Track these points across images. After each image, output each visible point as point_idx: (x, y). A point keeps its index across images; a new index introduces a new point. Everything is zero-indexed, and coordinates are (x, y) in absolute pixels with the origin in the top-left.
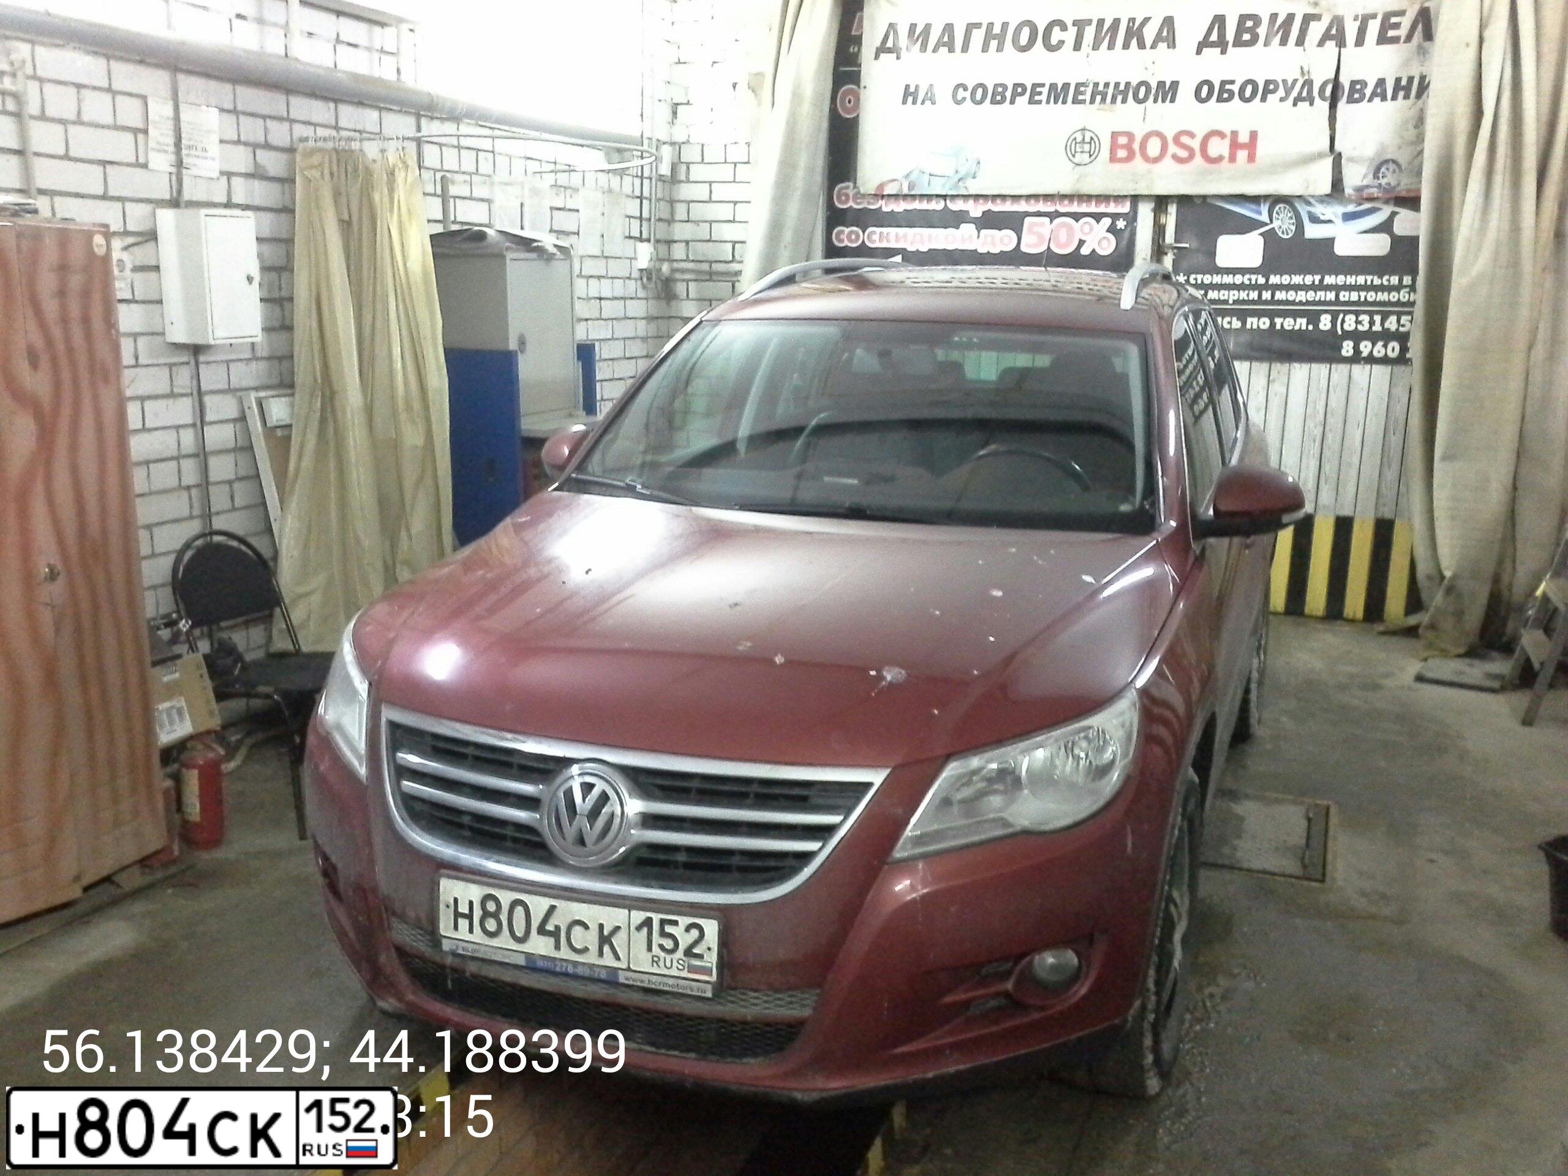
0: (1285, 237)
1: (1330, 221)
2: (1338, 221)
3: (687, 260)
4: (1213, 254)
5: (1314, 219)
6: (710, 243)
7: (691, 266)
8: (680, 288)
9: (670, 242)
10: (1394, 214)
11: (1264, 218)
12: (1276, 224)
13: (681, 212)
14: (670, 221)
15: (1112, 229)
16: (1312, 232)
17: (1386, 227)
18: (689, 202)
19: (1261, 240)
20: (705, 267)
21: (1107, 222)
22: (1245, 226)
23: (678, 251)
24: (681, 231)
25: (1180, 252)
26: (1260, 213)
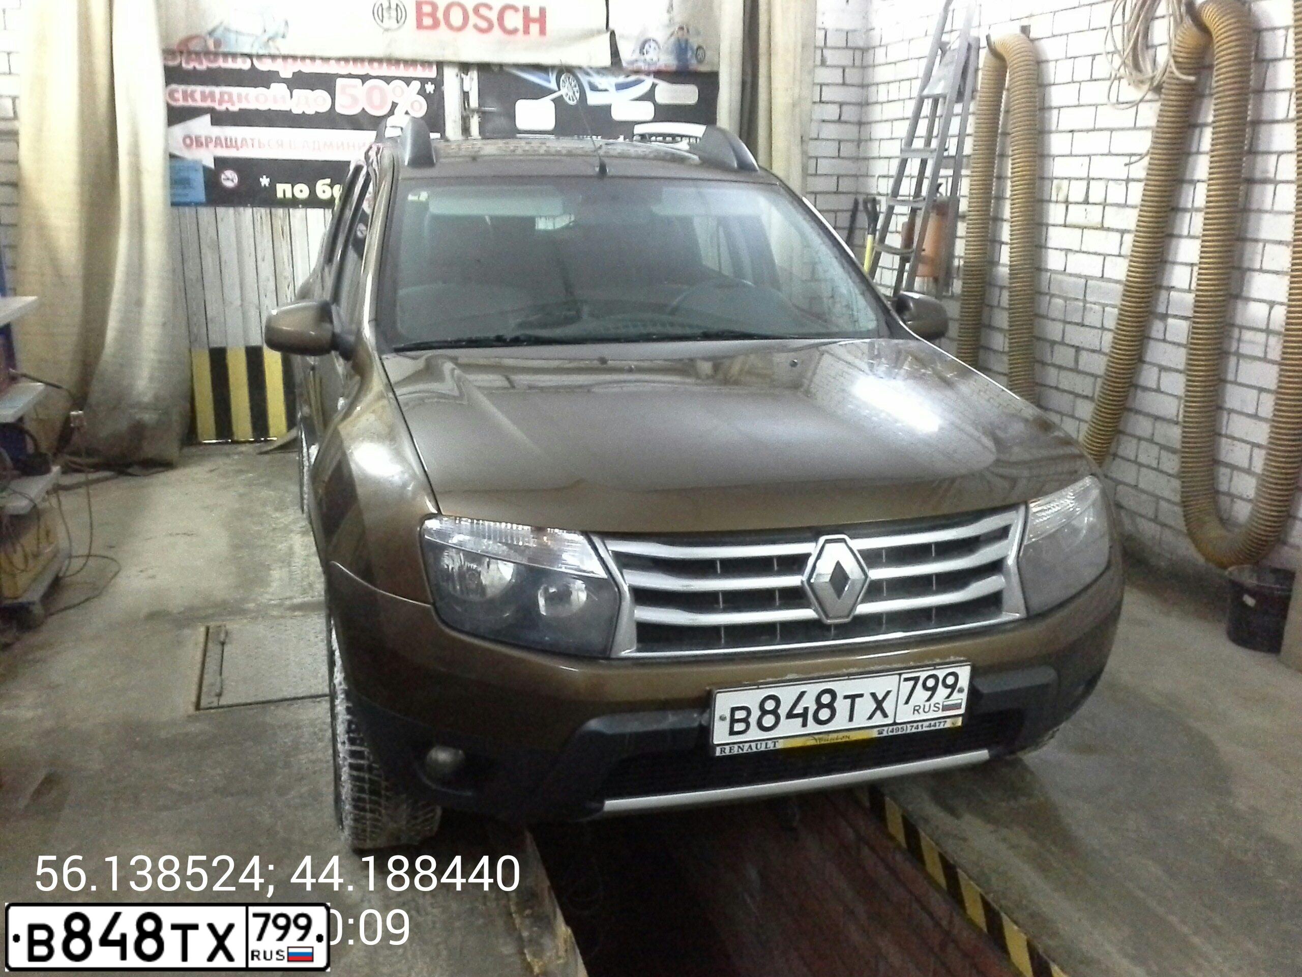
0: (571, 103)
1: (606, 90)
2: (612, 89)
4: (512, 117)
5: (594, 88)
10: (654, 86)
11: (553, 85)
12: (563, 92)
15: (422, 92)
16: (593, 99)
17: (649, 96)
19: (552, 105)
21: (416, 85)
22: (538, 93)
25: (484, 116)
26: (550, 82)
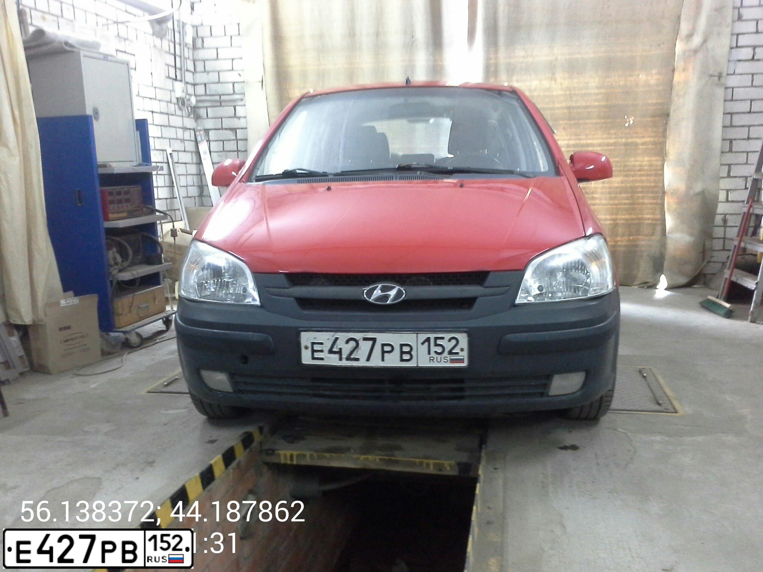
3: (206, 95)
6: (219, 85)
7: (208, 98)
8: (202, 112)
9: (194, 85)
13: (200, 66)
14: (195, 72)
18: (204, 61)
20: (217, 98)
23: (200, 90)
24: (201, 78)
